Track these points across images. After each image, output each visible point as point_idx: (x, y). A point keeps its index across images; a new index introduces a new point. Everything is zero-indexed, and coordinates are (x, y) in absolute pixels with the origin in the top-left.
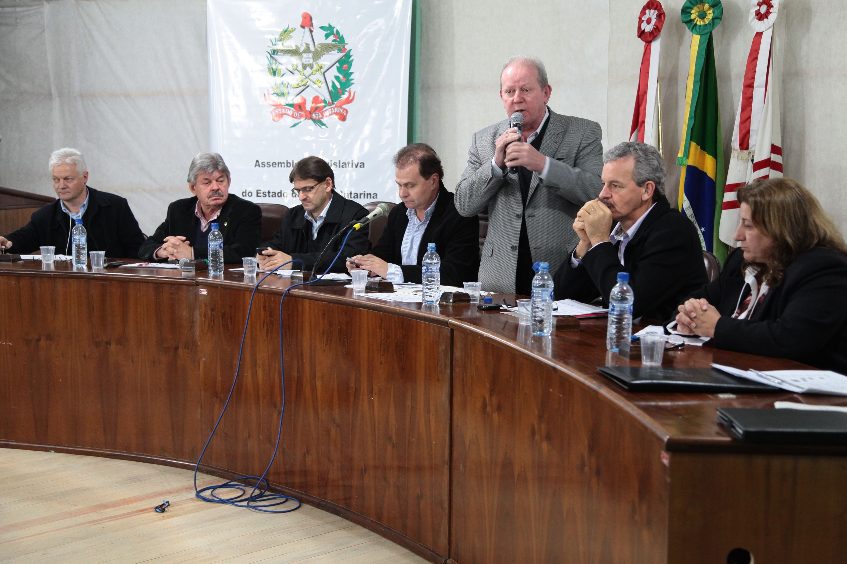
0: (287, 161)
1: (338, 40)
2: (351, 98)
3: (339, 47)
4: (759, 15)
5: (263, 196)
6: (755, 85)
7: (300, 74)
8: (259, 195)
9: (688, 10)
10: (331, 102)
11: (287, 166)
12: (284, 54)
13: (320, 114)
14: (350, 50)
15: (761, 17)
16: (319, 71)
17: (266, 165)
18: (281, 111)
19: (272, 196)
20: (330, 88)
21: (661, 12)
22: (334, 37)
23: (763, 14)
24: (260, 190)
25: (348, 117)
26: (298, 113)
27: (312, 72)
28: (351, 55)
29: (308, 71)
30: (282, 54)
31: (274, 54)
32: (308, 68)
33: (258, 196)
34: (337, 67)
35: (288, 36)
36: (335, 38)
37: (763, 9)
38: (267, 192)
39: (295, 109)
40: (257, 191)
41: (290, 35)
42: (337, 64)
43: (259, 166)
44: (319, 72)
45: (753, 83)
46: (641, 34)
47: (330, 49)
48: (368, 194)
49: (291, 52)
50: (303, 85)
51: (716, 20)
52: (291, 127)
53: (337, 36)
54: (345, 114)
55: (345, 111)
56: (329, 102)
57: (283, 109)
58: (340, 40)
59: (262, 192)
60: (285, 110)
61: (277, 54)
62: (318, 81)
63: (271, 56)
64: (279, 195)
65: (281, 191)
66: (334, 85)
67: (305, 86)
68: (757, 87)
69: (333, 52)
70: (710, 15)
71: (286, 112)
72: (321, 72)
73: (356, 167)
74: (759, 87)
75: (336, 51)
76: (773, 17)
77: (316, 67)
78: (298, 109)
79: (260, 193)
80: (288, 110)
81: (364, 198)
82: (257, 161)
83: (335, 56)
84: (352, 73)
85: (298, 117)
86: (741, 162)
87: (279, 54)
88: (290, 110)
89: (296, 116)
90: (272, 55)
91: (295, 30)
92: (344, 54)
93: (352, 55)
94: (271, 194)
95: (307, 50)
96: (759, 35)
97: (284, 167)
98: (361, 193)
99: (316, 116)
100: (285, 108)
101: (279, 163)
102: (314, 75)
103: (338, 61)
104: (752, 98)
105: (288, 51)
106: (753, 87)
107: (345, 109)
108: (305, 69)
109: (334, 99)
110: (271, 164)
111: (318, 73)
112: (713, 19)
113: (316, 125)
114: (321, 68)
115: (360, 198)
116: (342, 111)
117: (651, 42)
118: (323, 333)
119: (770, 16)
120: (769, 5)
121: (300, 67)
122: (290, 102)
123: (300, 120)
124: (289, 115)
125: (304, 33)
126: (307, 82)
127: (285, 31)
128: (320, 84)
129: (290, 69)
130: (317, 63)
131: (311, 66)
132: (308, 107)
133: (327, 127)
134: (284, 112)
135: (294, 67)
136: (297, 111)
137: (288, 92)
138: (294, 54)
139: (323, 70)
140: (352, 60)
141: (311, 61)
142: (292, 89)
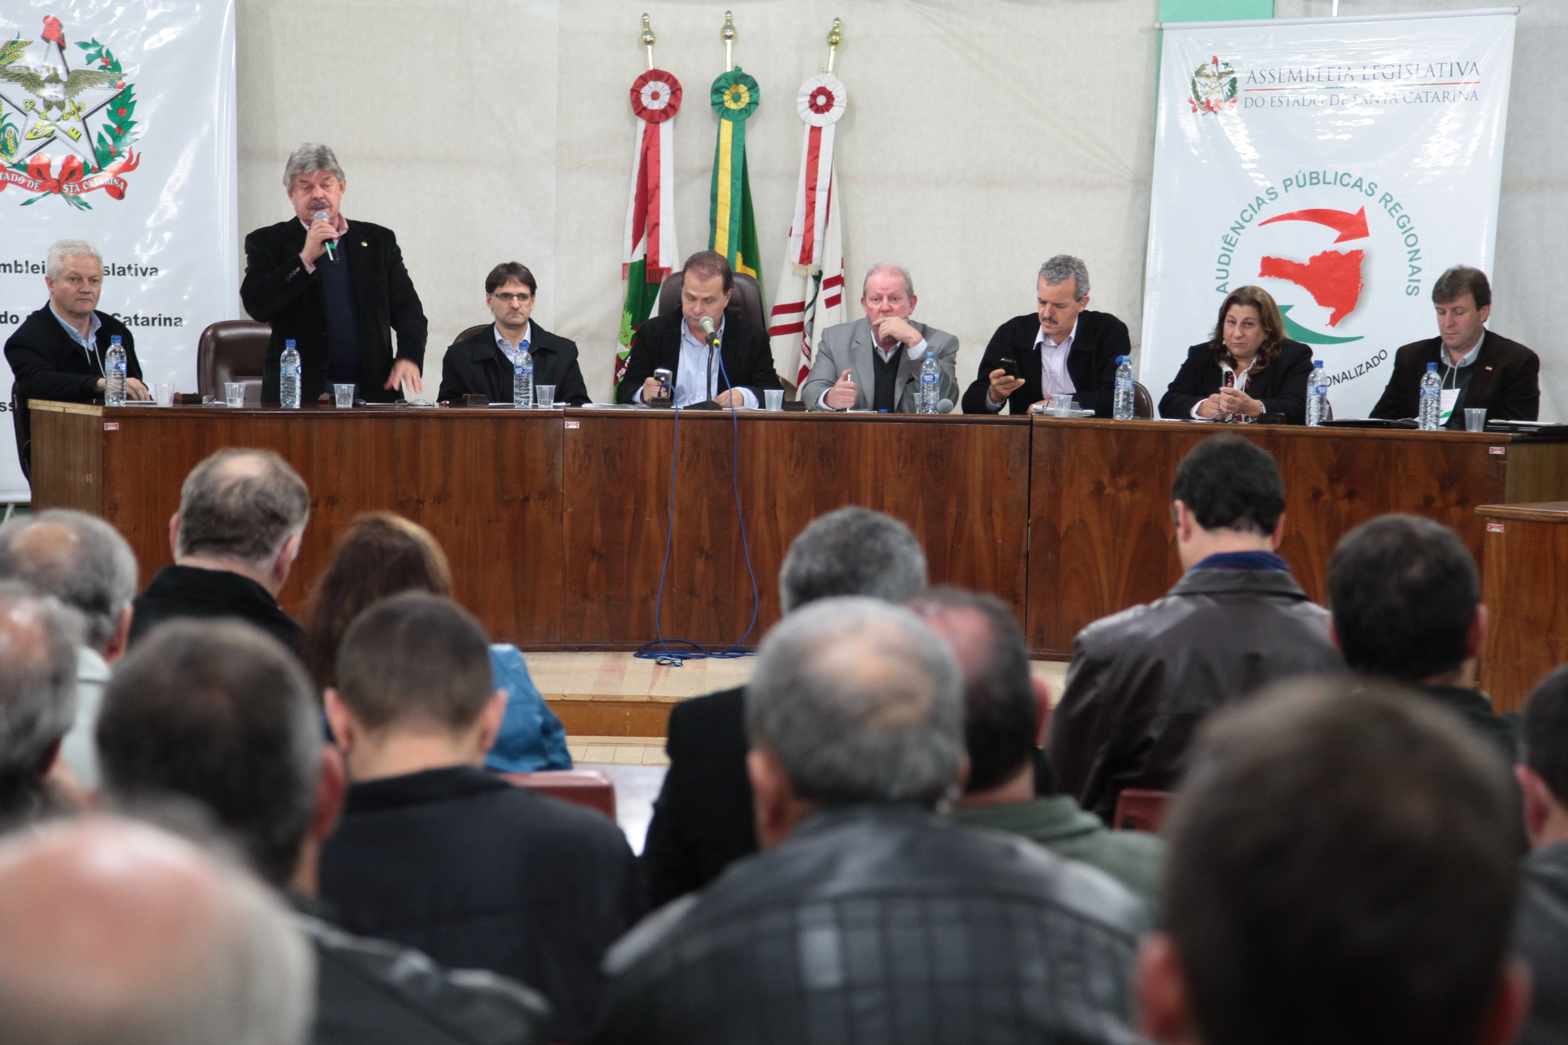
0: (16, 262)
1: (110, 67)
2: (132, 163)
3: (111, 78)
4: (815, 107)
6: (818, 188)
7: (40, 117)
9: (723, 90)
10: (96, 166)
11: (16, 271)
12: (9, 81)
13: (77, 186)
14: (131, 86)
15: (818, 110)
16: (74, 114)
20: (95, 144)
21: (678, 87)
22: (103, 61)
23: (821, 107)
25: (128, 192)
26: (35, 182)
27: (62, 116)
28: (132, 93)
29: (55, 112)
30: (6, 80)
32: (55, 109)
34: (108, 110)
35: (16, 51)
36: (104, 64)
37: (821, 100)
39: (29, 173)
41: (22, 49)
42: (108, 106)
44: (76, 115)
45: (816, 186)
46: (640, 110)
47: (94, 80)
48: (165, 319)
49: (24, 79)
50: (45, 136)
51: (752, 106)
52: (23, 204)
53: (108, 60)
54: (122, 188)
55: (122, 183)
56: (93, 166)
57: (7, 174)
58: (112, 66)
60: (11, 177)
62: (73, 130)
64: (3, 319)
65: (6, 313)
66: (101, 139)
67: (49, 137)
68: (820, 191)
69: (100, 85)
70: (746, 99)
71: (12, 179)
72: (79, 117)
73: (144, 274)
74: (822, 190)
75: (106, 85)
76: (836, 112)
77: (68, 108)
78: (36, 175)
80: (17, 177)
81: (160, 324)
83: (101, 93)
84: (133, 123)
85: (35, 188)
88: (19, 175)
89: (31, 187)
91: (30, 43)
92: (121, 90)
93: (135, 94)
95: (54, 79)
96: (816, 131)
97: (11, 271)
98: (155, 317)
99: (69, 188)
100: (10, 173)
102: (67, 120)
103: (110, 101)
104: (814, 202)
105: (17, 77)
107: (121, 180)
108: (50, 109)
109: (101, 163)
111: (72, 117)
112: (749, 104)
113: (69, 204)
114: (79, 109)
116: (117, 183)
117: (658, 123)
118: (791, 456)
119: (832, 110)
120: (830, 97)
121: (40, 106)
122: (19, 162)
123: (41, 194)
124: (16, 183)
125: (48, 49)
126: (53, 132)
127: (13, 43)
128: (76, 136)
129: (22, 106)
130: (72, 101)
131: (61, 106)
132: (55, 173)
133: (89, 208)
134: (8, 179)
135: (28, 104)
136: (34, 178)
137: (17, 145)
138: (29, 83)
139: (82, 114)
140: (134, 102)
141: (61, 97)
142: (23, 140)
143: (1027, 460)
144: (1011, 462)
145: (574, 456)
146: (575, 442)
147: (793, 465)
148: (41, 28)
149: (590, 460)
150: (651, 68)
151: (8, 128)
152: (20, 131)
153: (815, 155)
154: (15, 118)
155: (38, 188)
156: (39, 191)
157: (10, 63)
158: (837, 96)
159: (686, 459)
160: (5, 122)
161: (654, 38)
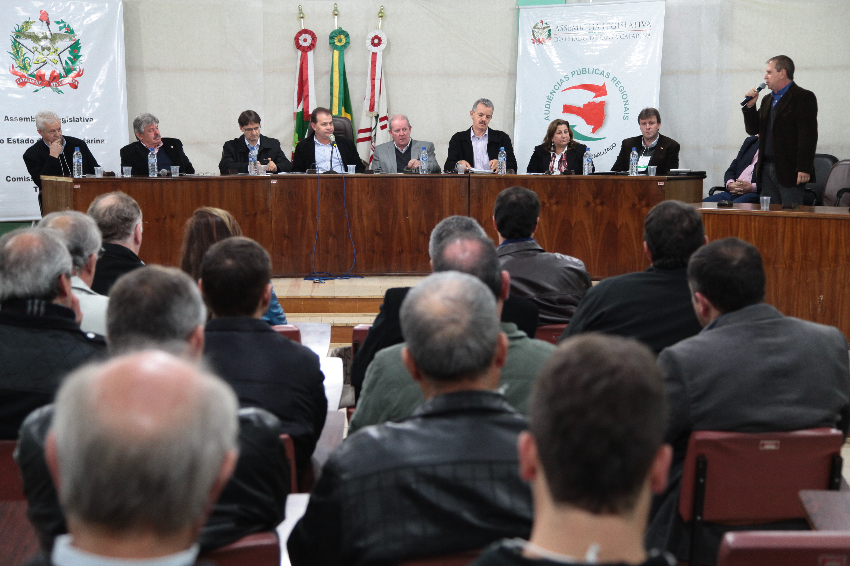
0: (31, 117)
1: (69, 32)
2: (80, 73)
3: (70, 37)
4: (374, 44)
5: (13, 143)
6: (376, 78)
7: (40, 54)
8: (10, 142)
9: (334, 37)
10: (65, 75)
11: (32, 121)
12: (26, 39)
13: (57, 83)
14: (79, 40)
15: (375, 45)
16: (55, 52)
17: (14, 120)
18: (25, 80)
19: (21, 142)
20: (64, 65)
21: (315, 36)
22: (66, 29)
23: (376, 44)
24: (11, 138)
25: (79, 86)
27: (50, 53)
28: (79, 43)
29: (46, 52)
30: (24, 38)
31: (17, 38)
32: (46, 50)
33: (8, 143)
34: (69, 50)
35: (29, 26)
36: (67, 31)
37: (376, 41)
38: (16, 139)
39: (36, 78)
40: (8, 139)
41: (31, 25)
42: (69, 49)
43: (8, 120)
44: (55, 53)
45: (375, 78)
46: (299, 46)
47: (63, 37)
48: (97, 141)
49: (32, 37)
50: (42, 62)
51: (347, 44)
52: (34, 92)
53: (68, 29)
54: (76, 84)
55: (76, 82)
56: (63, 75)
57: (26, 79)
58: (70, 31)
59: (12, 140)
60: (28, 80)
61: (20, 38)
62: (54, 60)
63: (14, 39)
64: (27, 141)
65: (28, 139)
66: (66, 63)
67: (44, 62)
68: (377, 80)
69: (65, 40)
70: (344, 41)
71: (29, 81)
72: (57, 54)
73: (87, 121)
74: (378, 80)
75: (68, 39)
76: (383, 46)
77: (52, 50)
78: (39, 79)
79: (11, 141)
80: (31, 80)
81: (95, 143)
82: (6, 117)
83: (65, 43)
84: (80, 56)
85: (39, 85)
86: (368, 117)
87: (21, 38)
88: (32, 79)
89: (37, 84)
90: (16, 39)
91: (35, 22)
92: (74, 42)
93: (81, 43)
94: (19, 141)
95: (45, 38)
96: (374, 54)
97: (29, 121)
98: (92, 139)
99: (54, 84)
100: (28, 78)
101: (24, 118)
102: (51, 55)
103: (70, 47)
104: (375, 85)
105: (30, 37)
106: (375, 80)
107: (76, 81)
108: (44, 51)
109: (67, 73)
110: (18, 119)
112: (346, 43)
113: (54, 91)
114: (57, 50)
115: (92, 143)
116: (74, 82)
117: (307, 52)
118: (368, 193)
119: (381, 45)
120: (380, 40)
121: (40, 49)
122: (31, 74)
123: (41, 87)
124: (31, 83)
125: (42, 25)
126: (46, 60)
127: (27, 22)
128: (56, 62)
129: (32, 50)
130: (54, 47)
131: (49, 49)
132: (47, 78)
133: (63, 93)
134: (27, 81)
135: (34, 48)
136: (38, 81)
137: (30, 66)
138: (34, 39)
139: (58, 52)
140: (80, 47)
141: (49, 45)
142: (33, 64)
143: (467, 192)
144: (461, 193)
145: (276, 195)
146: (276, 189)
147: (369, 197)
148: (39, 15)
149: (282, 197)
150: (303, 29)
151: (26, 59)
152: (31, 60)
153: (374, 65)
154: (29, 55)
155: (40, 85)
156: (40, 86)
157: (26, 31)
158: (383, 39)
159: (323, 195)
160: (25, 56)
161: (304, 15)
